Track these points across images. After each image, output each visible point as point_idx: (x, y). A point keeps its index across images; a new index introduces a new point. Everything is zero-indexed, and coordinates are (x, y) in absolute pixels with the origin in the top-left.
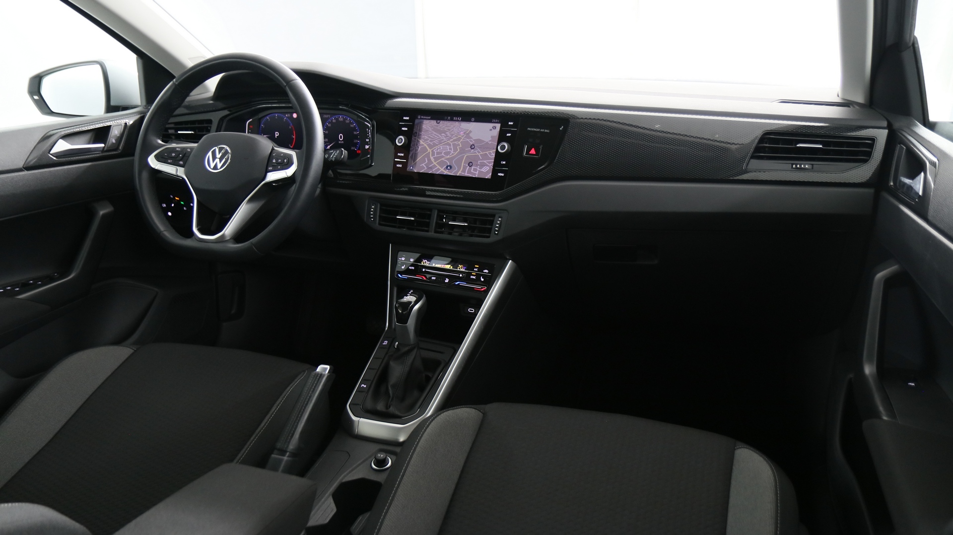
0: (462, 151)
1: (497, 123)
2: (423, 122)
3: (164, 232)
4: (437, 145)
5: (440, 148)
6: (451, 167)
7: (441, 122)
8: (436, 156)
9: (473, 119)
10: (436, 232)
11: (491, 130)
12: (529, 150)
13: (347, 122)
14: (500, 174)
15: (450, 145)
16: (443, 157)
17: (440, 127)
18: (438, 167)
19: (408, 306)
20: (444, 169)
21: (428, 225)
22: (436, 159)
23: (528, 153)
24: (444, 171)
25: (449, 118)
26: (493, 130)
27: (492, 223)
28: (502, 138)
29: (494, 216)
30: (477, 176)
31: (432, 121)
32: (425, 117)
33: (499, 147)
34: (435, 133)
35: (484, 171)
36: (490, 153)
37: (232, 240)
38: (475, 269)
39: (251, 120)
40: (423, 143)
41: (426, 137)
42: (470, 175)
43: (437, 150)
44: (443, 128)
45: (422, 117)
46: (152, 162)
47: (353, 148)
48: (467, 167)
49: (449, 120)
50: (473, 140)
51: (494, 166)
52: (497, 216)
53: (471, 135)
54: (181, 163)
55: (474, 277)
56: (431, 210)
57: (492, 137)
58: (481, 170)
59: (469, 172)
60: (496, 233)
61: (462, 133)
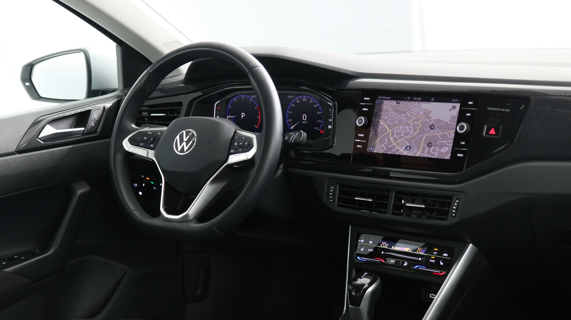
0: (422, 131)
1: (457, 102)
2: (384, 102)
3: (134, 211)
4: (397, 125)
5: (400, 128)
6: (410, 148)
7: (401, 102)
8: (395, 136)
9: (433, 99)
10: (393, 214)
11: (450, 110)
12: (489, 130)
13: (311, 102)
14: (459, 155)
15: (409, 125)
16: (402, 137)
17: (400, 108)
18: (398, 147)
19: (361, 289)
20: (404, 150)
21: (385, 206)
22: (395, 139)
23: (487, 133)
24: (403, 151)
25: (409, 98)
26: (453, 110)
27: (449, 205)
28: (461, 118)
29: (451, 198)
30: (436, 157)
31: (392, 101)
32: (385, 98)
33: (458, 128)
34: (395, 113)
35: (444, 151)
36: (449, 134)
37: (195, 220)
38: (434, 253)
39: (219, 101)
40: (383, 124)
41: (386, 118)
42: (430, 156)
43: (397, 130)
44: (404, 108)
45: (383, 97)
46: (127, 145)
47: (316, 128)
48: (426, 147)
49: (409, 100)
50: (433, 120)
51: (453, 147)
52: (454, 198)
53: (430, 115)
54: (152, 146)
55: (433, 261)
56: (389, 191)
57: (452, 117)
58: (441, 151)
59: (428, 153)
60: (454, 215)
61: (421, 114)
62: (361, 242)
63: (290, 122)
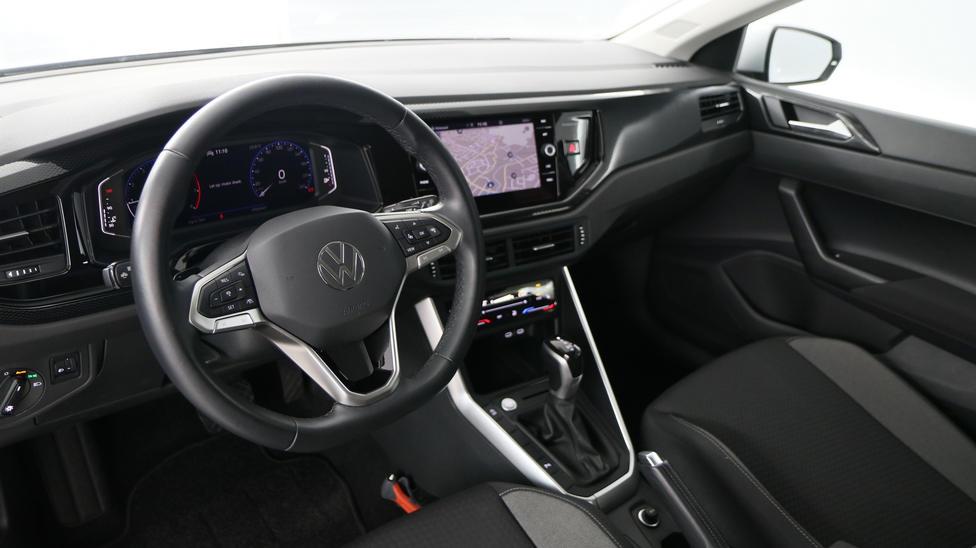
0: (500, 163)
1: (528, 122)
4: (468, 161)
5: (472, 164)
6: (493, 184)
7: (464, 131)
8: (470, 175)
9: (501, 122)
11: (524, 132)
13: (290, 149)
14: (549, 180)
15: (483, 158)
16: (479, 174)
17: (465, 138)
20: (486, 188)
22: (472, 178)
24: (486, 190)
25: (472, 124)
26: (527, 132)
28: (539, 139)
30: (524, 188)
31: (451, 131)
32: (441, 128)
34: (460, 146)
35: (530, 179)
36: (531, 159)
39: (108, 178)
42: (518, 189)
43: (470, 166)
44: (469, 138)
45: (437, 128)
46: (204, 321)
47: (301, 187)
48: (511, 180)
49: (472, 127)
50: (509, 147)
51: (540, 172)
52: (578, 226)
53: (504, 141)
54: (249, 302)
56: (504, 241)
57: (528, 140)
59: (515, 185)
60: (583, 243)
61: (493, 141)
63: (257, 187)
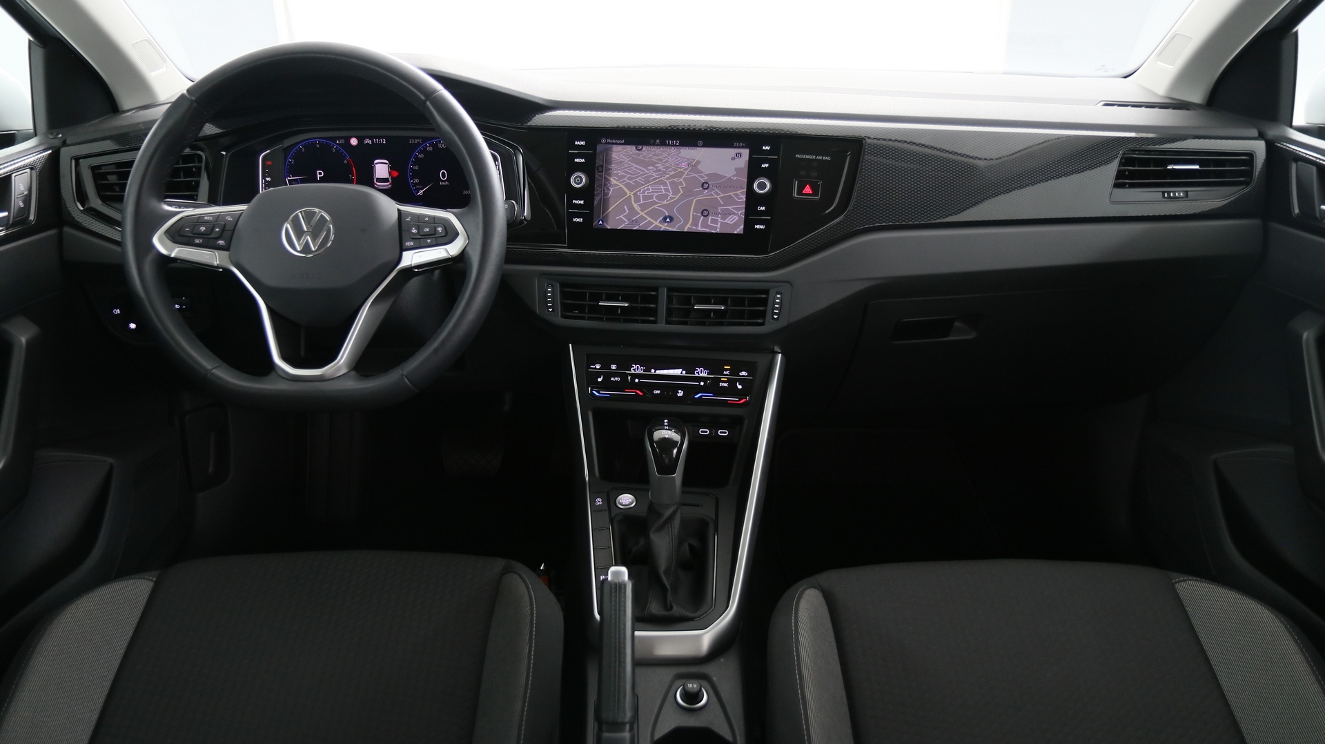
0: (688, 193)
1: (742, 147)
2: (612, 148)
3: (214, 371)
4: (643, 185)
5: (648, 189)
6: (671, 219)
7: (645, 148)
8: (642, 202)
9: (700, 143)
10: (668, 323)
11: (733, 159)
12: (801, 187)
14: (758, 227)
15: (664, 184)
16: (655, 203)
17: (644, 157)
18: (649, 219)
20: (660, 222)
21: (654, 312)
22: (643, 207)
23: (800, 192)
24: (660, 225)
25: (658, 141)
26: (737, 160)
27: (764, 302)
28: (754, 171)
29: (767, 292)
30: (718, 231)
31: (628, 146)
32: (614, 141)
33: (755, 186)
34: (635, 166)
35: (732, 221)
36: (737, 195)
37: (353, 373)
38: (725, 372)
39: (268, 152)
40: (617, 183)
41: (621, 173)
42: (708, 230)
43: (644, 192)
44: (651, 158)
45: (609, 141)
46: (160, 244)
48: (700, 217)
49: (658, 145)
50: (706, 175)
51: (747, 214)
52: (772, 292)
53: (699, 167)
54: (221, 242)
55: (726, 385)
56: (656, 289)
57: (736, 169)
58: (726, 221)
59: (705, 224)
60: (775, 317)
61: (684, 165)
62: (595, 368)
63: (416, 184)
